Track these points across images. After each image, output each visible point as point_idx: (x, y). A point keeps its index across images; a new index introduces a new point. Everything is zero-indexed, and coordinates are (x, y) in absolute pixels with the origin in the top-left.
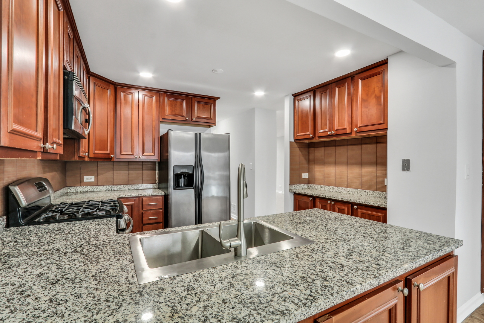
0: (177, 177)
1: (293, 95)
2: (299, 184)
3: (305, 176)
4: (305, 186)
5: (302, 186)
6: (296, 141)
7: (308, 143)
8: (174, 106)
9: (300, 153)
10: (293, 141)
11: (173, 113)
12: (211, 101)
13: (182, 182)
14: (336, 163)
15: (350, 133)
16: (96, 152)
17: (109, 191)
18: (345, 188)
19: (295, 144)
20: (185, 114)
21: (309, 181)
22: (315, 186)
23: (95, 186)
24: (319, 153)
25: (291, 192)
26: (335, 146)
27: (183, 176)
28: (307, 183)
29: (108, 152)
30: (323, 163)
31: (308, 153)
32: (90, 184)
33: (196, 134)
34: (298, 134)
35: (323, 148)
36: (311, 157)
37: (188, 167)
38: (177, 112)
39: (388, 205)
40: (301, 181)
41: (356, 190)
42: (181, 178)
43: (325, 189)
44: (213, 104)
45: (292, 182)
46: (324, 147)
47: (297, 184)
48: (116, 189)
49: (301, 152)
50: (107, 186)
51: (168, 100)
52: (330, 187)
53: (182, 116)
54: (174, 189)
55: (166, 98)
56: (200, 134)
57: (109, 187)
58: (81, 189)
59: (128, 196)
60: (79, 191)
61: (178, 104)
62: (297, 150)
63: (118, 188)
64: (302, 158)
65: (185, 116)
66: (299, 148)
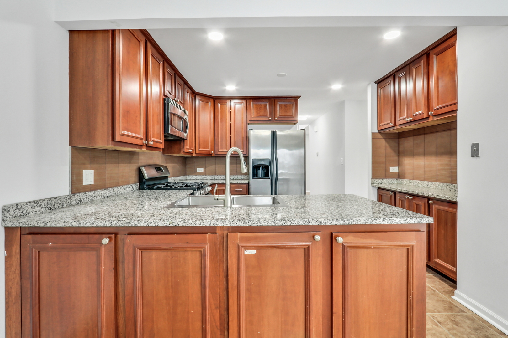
0: (256, 168)
1: (375, 82)
2: (385, 178)
3: (394, 169)
4: (394, 181)
5: (389, 180)
6: (381, 131)
7: (398, 133)
8: (258, 109)
9: (387, 145)
10: (376, 131)
11: (259, 115)
12: (293, 100)
13: (260, 172)
14: (425, 154)
15: (428, 118)
16: (200, 149)
17: (213, 179)
18: (433, 183)
19: (380, 136)
20: (268, 115)
21: (399, 176)
22: (405, 181)
23: (204, 175)
24: (408, 143)
25: (373, 186)
26: (424, 134)
27: (261, 168)
28: (397, 177)
29: (209, 150)
30: (413, 154)
31: (398, 144)
32: (200, 174)
33: (272, 131)
34: (381, 124)
35: (412, 138)
36: (401, 149)
37: (264, 160)
38: (262, 113)
39: (458, 198)
40: (387, 175)
41: (445, 184)
42: (259, 169)
43: (414, 184)
44: (294, 103)
45: (375, 175)
46: (414, 136)
47: (381, 179)
48: (218, 179)
49: (388, 143)
50: (212, 176)
51: (254, 105)
52: (419, 181)
53: (266, 116)
54: (253, 178)
55: (252, 103)
56: (275, 131)
57: (213, 177)
58: (195, 177)
59: (220, 183)
60: (194, 179)
61: (263, 106)
62: (382, 142)
63: (219, 178)
64: (389, 150)
65: (268, 116)
66: (385, 139)
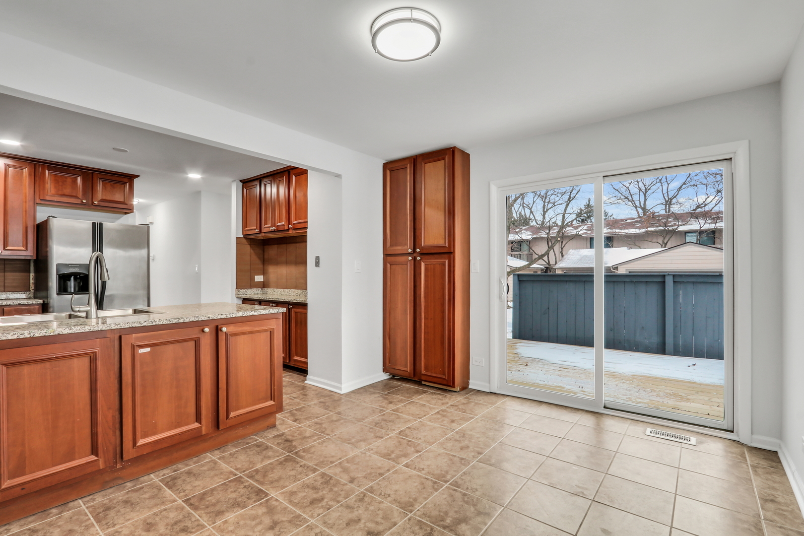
0: (63, 279)
1: (241, 181)
2: (250, 288)
3: (259, 278)
4: (259, 291)
5: (255, 290)
6: (246, 236)
7: (263, 239)
8: (60, 184)
9: (252, 251)
10: (242, 236)
11: (60, 193)
12: (125, 180)
13: (72, 284)
14: (287, 263)
15: (288, 230)
18: (293, 290)
19: (244, 241)
20: (80, 194)
21: (264, 285)
22: (269, 291)
24: (273, 251)
25: (237, 298)
26: (286, 243)
27: (72, 278)
28: (262, 287)
30: (277, 263)
31: (264, 251)
33: (94, 224)
34: (246, 229)
35: (276, 246)
36: (266, 257)
37: (80, 266)
38: (68, 191)
39: (308, 300)
40: (253, 285)
41: (302, 291)
42: (70, 280)
43: (278, 293)
44: (128, 184)
45: (239, 286)
46: (277, 244)
47: (246, 289)
49: (253, 250)
51: (50, 175)
52: (282, 290)
53: (76, 197)
54: (58, 294)
55: (47, 172)
56: (101, 224)
61: (69, 180)
62: (247, 248)
64: (254, 257)
65: (80, 197)
66: (250, 245)
